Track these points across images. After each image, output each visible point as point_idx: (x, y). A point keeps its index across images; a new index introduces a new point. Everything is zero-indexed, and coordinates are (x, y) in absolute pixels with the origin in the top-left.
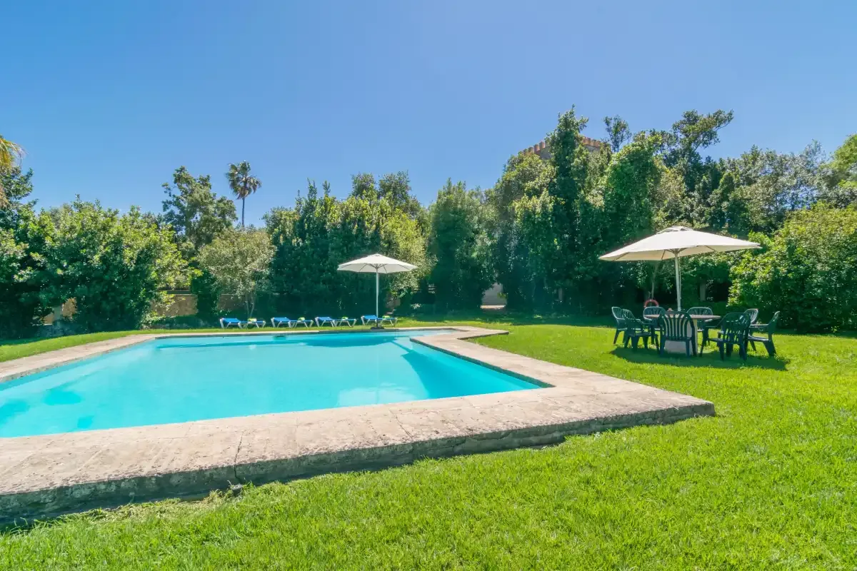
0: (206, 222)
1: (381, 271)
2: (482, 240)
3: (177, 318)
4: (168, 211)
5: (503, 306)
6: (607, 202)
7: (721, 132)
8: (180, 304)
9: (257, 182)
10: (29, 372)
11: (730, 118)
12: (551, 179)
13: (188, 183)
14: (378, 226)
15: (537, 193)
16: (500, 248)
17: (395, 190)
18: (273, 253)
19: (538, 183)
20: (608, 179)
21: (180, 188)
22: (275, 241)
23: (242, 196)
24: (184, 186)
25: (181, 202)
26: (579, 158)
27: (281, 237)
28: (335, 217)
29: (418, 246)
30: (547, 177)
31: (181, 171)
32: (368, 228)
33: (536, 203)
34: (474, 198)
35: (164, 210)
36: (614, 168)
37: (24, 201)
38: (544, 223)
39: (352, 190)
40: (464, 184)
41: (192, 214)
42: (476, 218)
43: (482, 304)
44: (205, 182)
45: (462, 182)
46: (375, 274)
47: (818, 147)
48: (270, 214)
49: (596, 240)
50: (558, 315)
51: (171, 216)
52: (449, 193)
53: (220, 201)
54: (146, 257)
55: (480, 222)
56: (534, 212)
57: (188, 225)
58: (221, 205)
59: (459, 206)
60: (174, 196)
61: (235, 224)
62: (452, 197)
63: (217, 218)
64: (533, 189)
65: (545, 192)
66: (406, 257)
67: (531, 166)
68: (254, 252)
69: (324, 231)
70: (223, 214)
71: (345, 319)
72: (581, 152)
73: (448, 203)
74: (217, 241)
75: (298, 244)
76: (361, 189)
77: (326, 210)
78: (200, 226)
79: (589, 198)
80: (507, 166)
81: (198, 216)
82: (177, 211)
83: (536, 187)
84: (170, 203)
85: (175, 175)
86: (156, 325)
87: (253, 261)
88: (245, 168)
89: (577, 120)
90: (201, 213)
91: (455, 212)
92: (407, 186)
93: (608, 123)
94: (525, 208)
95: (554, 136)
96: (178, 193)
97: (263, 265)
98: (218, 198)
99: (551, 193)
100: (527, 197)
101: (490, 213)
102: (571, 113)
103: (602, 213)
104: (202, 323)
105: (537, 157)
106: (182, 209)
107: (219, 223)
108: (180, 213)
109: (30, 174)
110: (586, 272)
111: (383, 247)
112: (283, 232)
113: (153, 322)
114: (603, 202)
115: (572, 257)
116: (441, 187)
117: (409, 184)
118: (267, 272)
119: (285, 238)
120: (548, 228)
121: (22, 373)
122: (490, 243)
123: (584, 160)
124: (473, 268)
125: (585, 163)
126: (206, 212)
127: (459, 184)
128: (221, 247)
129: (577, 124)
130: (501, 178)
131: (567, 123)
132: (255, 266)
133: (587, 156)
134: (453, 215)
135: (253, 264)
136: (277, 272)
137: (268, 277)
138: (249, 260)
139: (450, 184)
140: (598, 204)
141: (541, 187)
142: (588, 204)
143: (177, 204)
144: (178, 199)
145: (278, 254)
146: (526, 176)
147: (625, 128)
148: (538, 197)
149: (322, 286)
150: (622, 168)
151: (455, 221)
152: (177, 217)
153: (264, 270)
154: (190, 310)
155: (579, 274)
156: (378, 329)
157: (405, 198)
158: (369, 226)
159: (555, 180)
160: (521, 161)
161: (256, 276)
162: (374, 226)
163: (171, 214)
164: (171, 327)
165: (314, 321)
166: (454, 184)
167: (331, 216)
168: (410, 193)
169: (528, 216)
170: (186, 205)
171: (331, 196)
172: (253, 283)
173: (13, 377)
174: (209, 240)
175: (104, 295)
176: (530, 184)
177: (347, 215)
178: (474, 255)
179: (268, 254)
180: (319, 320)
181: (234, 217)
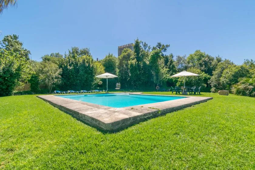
1: (108, 77)
3: (23, 91)
6: (150, 63)
7: (168, 49)
11: (169, 46)
12: (136, 56)
20: (150, 58)
26: (143, 52)
33: (133, 62)
36: (152, 56)
43: (116, 88)
47: (186, 56)
54: (18, 69)
56: (133, 64)
73: (110, 59)
75: (69, 68)
86: (15, 94)
94: (131, 63)
99: (137, 60)
100: (132, 60)
102: (138, 39)
103: (149, 66)
104: (33, 93)
131: (137, 42)
132: (56, 74)
140: (148, 63)
142: (145, 63)
146: (129, 55)
148: (134, 60)
150: (154, 56)
151: (112, 65)
158: (91, 64)
161: (57, 78)
162: (93, 64)
166: (111, 54)
169: (131, 65)
179: (60, 71)
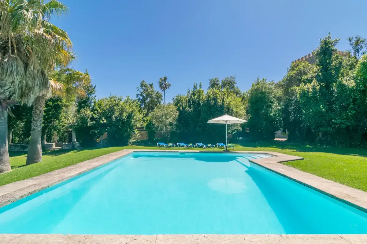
0: (152, 101)
1: (228, 123)
2: (276, 107)
3: (140, 141)
4: (138, 98)
5: (286, 139)
6: (357, 83)
8: (142, 135)
9: (170, 85)
10: (86, 170)
12: (318, 73)
13: (145, 86)
14: (223, 101)
15: (309, 81)
16: (285, 110)
17: (229, 84)
18: (178, 114)
19: (309, 76)
20: (358, 70)
21: (142, 89)
22: (178, 109)
23: (164, 90)
24: (144, 88)
25: (143, 94)
26: (336, 60)
27: (181, 107)
28: (204, 98)
29: (242, 110)
30: (315, 72)
31: (143, 82)
32: (219, 102)
33: (309, 87)
34: (271, 86)
35: (137, 97)
37: (93, 96)
38: (314, 97)
39: (209, 86)
40: (266, 79)
41: (147, 99)
42: (273, 95)
43: (275, 138)
44: (151, 86)
45: (265, 79)
46: (225, 124)
48: (175, 98)
49: (349, 105)
50: (321, 146)
51: (139, 100)
52: (258, 84)
53: (157, 93)
54: (130, 116)
55: (274, 97)
56: (308, 92)
57: (145, 103)
58: (157, 95)
59: (264, 90)
60: (140, 92)
61: (162, 102)
62: (260, 86)
63: (156, 100)
64: (307, 79)
65: (315, 80)
66: (237, 115)
67: (304, 68)
68: (170, 114)
69: (199, 104)
70: (158, 98)
71: (210, 145)
72: (337, 57)
73: (258, 89)
74: (156, 110)
75: (188, 110)
76: (213, 85)
77: (200, 95)
78: (149, 103)
79: (344, 82)
80: (289, 68)
81: (149, 99)
82: (141, 98)
83: (309, 78)
84: (139, 94)
85: (141, 84)
87: (170, 118)
88: (165, 79)
89: (333, 40)
90: (150, 98)
91: (261, 93)
92: (234, 82)
93: (350, 40)
94: (302, 89)
95: (318, 51)
96: (142, 91)
97: (174, 120)
98: (156, 92)
99: (318, 80)
100: (303, 84)
101: (280, 93)
102: (329, 37)
103: (354, 90)
104: (150, 143)
105: (307, 63)
106: (143, 97)
107: (156, 102)
108: (142, 98)
109: (95, 87)
110: (341, 123)
111: (226, 111)
112: (182, 105)
113: (132, 142)
114: (355, 84)
115: (332, 115)
116: (254, 82)
117: (235, 81)
118: (175, 122)
119: (182, 108)
120: (317, 100)
121: (84, 171)
122: (280, 108)
123: (340, 61)
124: (271, 121)
125: (340, 63)
126: (152, 98)
127: (263, 79)
128: (157, 112)
129: (333, 42)
130: (286, 75)
131: (326, 43)
132: (170, 120)
133: (341, 59)
134: (260, 95)
135: (170, 119)
136: (179, 123)
137: (175, 125)
138: (168, 117)
139: (258, 80)
140: (351, 85)
141: (312, 78)
142: (344, 85)
143: (141, 95)
144: (142, 93)
145: (179, 115)
146: (302, 73)
147: (363, 41)
148: (310, 83)
149: (198, 129)
151: (261, 98)
152: (142, 100)
153: (174, 122)
154: (146, 138)
155: (337, 124)
156: (227, 151)
157: (233, 87)
158: (219, 101)
159: (320, 74)
160: (298, 65)
161: (171, 124)
162: (222, 101)
163: (139, 99)
164: (139, 145)
165: (196, 145)
166: (261, 79)
167: (202, 97)
168: (236, 85)
169: (304, 94)
170: (144, 95)
171: (202, 89)
172: (169, 127)
173: (80, 173)
174: (152, 109)
175: (116, 131)
176: (305, 77)
177: (209, 97)
178: (272, 114)
179: (176, 115)
180: (198, 145)
181: (162, 99)
